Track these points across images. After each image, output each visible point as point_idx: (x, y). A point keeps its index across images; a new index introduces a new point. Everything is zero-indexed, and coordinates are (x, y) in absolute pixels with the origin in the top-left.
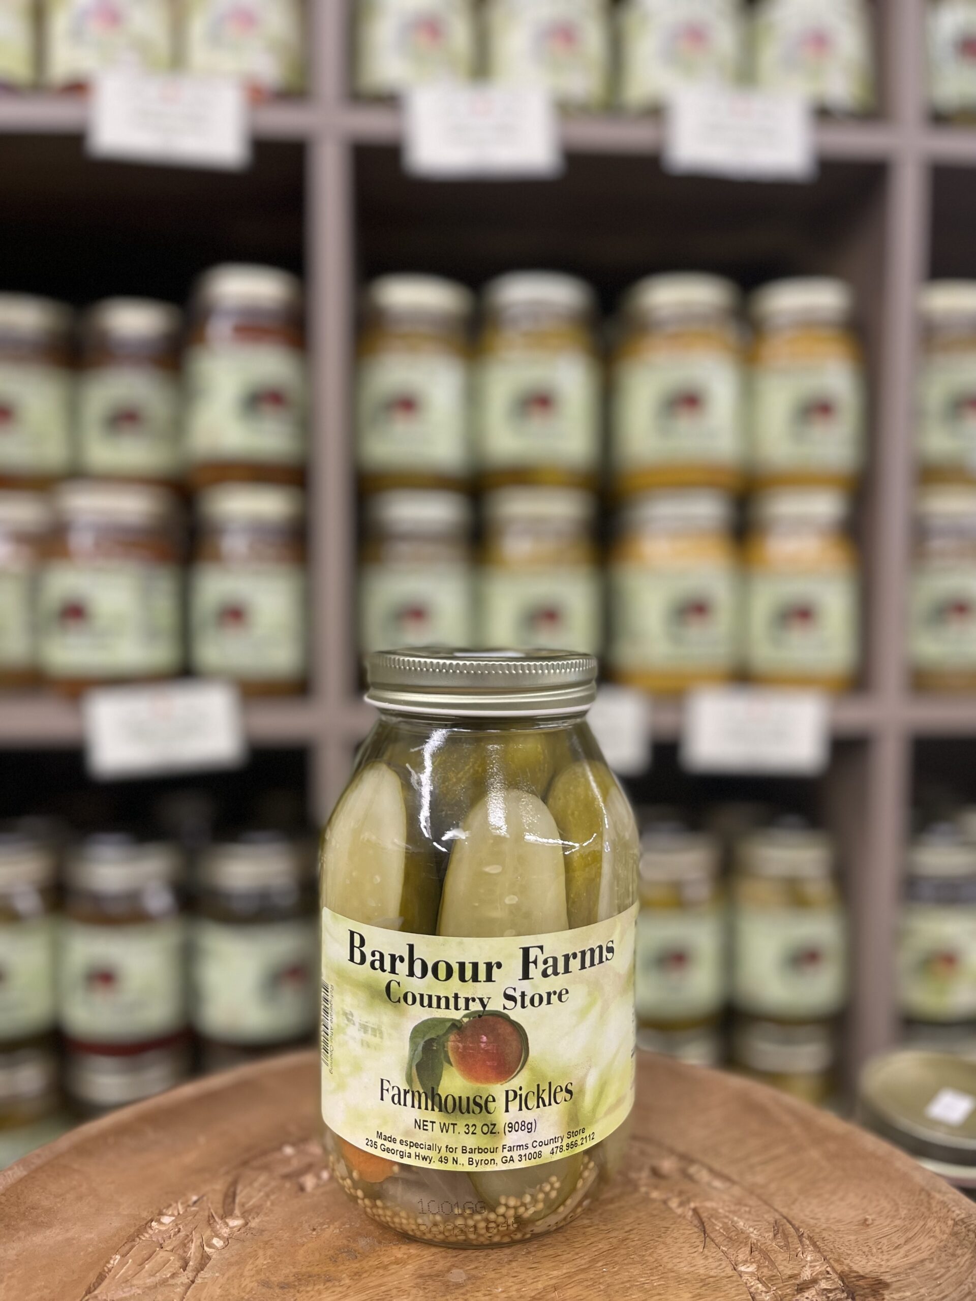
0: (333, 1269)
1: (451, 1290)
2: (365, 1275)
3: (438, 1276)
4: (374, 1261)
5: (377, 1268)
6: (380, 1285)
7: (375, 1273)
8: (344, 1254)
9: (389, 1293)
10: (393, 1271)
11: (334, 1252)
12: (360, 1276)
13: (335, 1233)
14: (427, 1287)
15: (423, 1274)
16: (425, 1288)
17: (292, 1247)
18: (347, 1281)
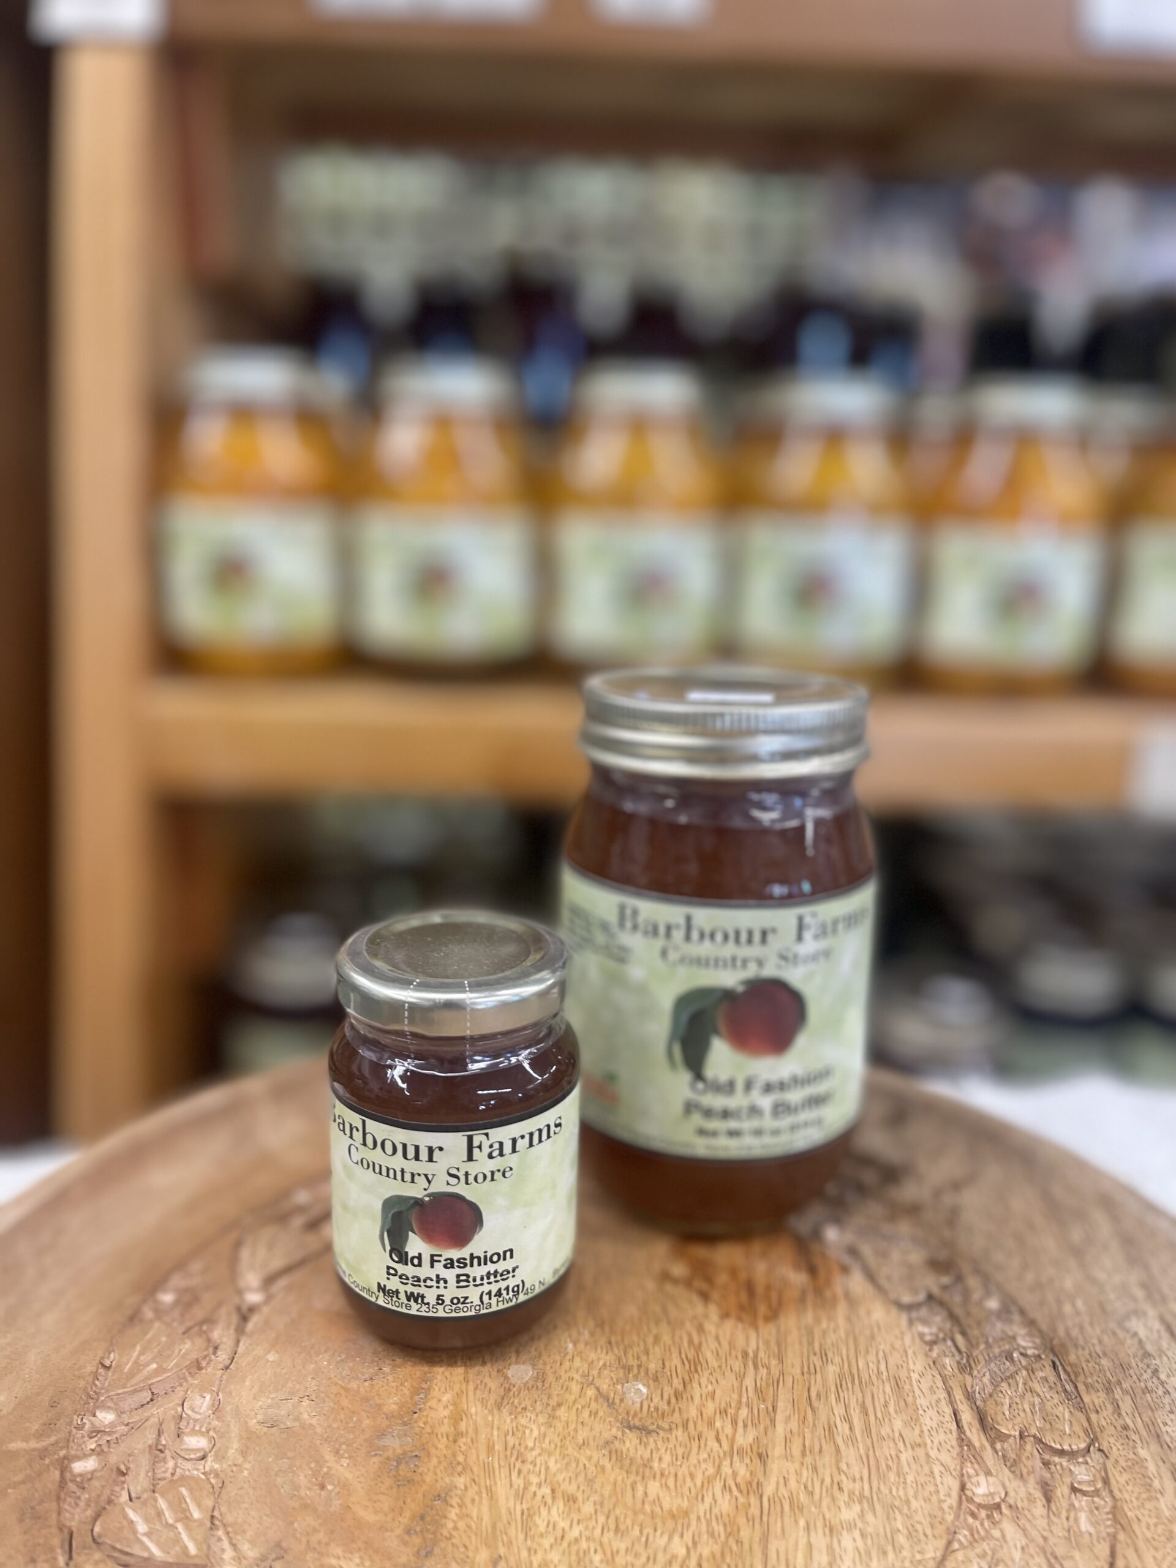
0: (424, 1487)
1: (543, 1386)
2: (461, 1458)
3: (509, 1390)
4: (439, 1441)
5: (455, 1441)
6: (490, 1449)
7: (464, 1448)
8: (402, 1467)
9: (510, 1445)
10: (470, 1430)
11: (388, 1477)
12: (459, 1463)
13: (348, 1464)
14: (523, 1405)
15: (496, 1401)
16: (525, 1409)
17: (343, 1520)
18: (460, 1482)
